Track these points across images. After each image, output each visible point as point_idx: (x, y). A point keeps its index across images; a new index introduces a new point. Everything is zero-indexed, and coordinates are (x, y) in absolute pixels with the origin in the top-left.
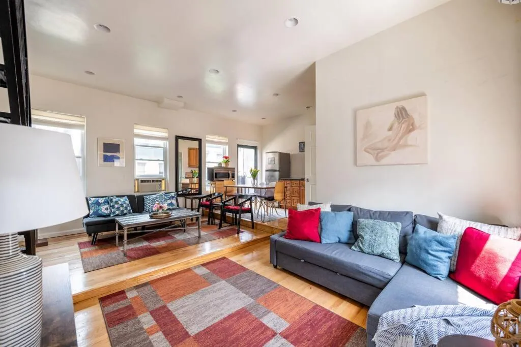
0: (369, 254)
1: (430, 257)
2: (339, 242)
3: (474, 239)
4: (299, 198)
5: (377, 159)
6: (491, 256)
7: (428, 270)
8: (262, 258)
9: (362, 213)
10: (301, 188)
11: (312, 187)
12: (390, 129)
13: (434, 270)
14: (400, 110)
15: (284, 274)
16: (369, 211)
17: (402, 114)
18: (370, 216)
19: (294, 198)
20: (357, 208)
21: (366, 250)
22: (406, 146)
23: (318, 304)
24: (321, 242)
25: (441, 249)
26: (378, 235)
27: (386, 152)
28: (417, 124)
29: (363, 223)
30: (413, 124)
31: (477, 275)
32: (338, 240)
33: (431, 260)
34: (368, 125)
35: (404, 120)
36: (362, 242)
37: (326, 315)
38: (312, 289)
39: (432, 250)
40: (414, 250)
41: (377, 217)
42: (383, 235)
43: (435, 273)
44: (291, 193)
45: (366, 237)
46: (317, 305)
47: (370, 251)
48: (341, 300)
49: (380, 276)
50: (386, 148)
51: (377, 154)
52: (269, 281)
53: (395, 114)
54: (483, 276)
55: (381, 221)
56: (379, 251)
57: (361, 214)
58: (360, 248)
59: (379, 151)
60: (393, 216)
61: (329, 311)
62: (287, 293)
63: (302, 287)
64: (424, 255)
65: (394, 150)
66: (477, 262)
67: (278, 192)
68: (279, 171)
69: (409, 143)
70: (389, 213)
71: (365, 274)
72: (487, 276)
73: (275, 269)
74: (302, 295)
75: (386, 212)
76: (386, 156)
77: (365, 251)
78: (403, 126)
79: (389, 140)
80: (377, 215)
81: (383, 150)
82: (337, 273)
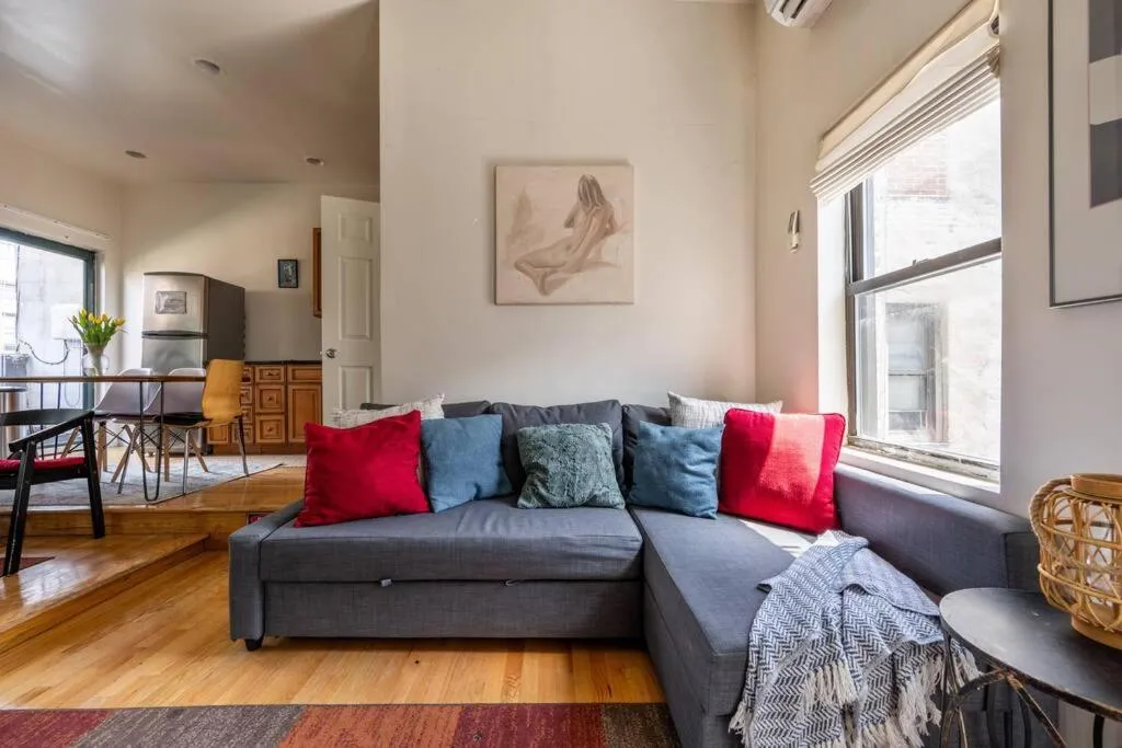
0: (563, 506)
1: (690, 478)
2: (477, 498)
3: (751, 425)
4: (282, 418)
5: (543, 290)
6: (791, 447)
7: (688, 506)
8: (177, 634)
9: (523, 414)
10: (291, 388)
11: (344, 374)
12: (570, 223)
13: (699, 503)
14: (589, 185)
15: (307, 657)
16: (535, 409)
17: (591, 193)
18: (542, 418)
19: (263, 418)
20: (506, 406)
21: (556, 499)
22: (597, 263)
23: (466, 701)
24: (431, 510)
25: (703, 457)
26: (578, 456)
27: (560, 275)
28: (618, 218)
29: (535, 435)
30: (611, 220)
31: (775, 488)
32: (474, 491)
33: (692, 483)
34: (523, 207)
35: (596, 208)
36: (544, 483)
37: (506, 724)
38: (424, 664)
39: (691, 464)
40: (655, 472)
41: (558, 419)
42: (588, 455)
43: (702, 507)
44: (253, 404)
45: (552, 467)
46: (467, 710)
47: (565, 498)
48: (515, 656)
49: (618, 548)
50: (563, 265)
51: (545, 276)
52: (247, 711)
53: (579, 194)
54: (786, 488)
55: (574, 425)
56: (582, 495)
57: (521, 417)
58: (541, 497)
59: (548, 270)
60: (591, 413)
61: (510, 707)
62: (346, 720)
63: (388, 673)
64: (677, 478)
65: (578, 271)
66: (770, 464)
67: (217, 395)
68: (204, 336)
69: (606, 257)
70: (579, 407)
71: (584, 557)
72: (793, 486)
73: (255, 655)
74: (402, 700)
75: (573, 406)
76: (561, 282)
77: (553, 503)
78: (595, 220)
79: (568, 248)
80: (557, 414)
81: (554, 268)
82: (504, 582)
